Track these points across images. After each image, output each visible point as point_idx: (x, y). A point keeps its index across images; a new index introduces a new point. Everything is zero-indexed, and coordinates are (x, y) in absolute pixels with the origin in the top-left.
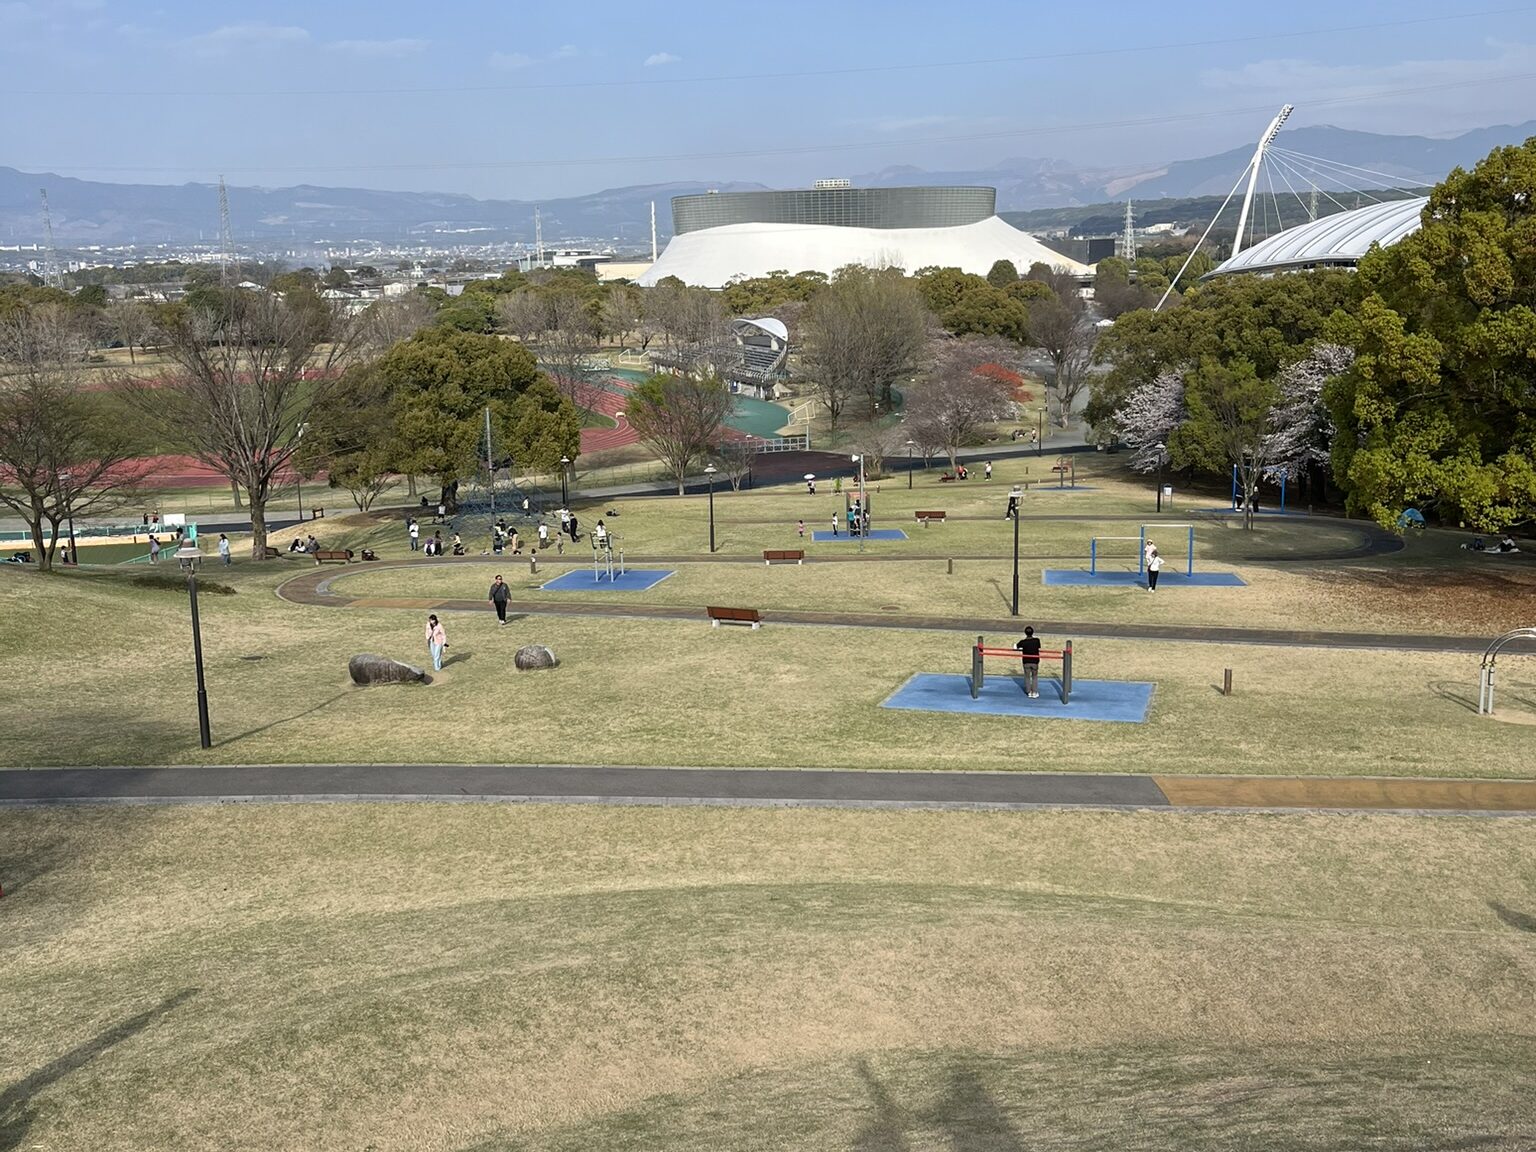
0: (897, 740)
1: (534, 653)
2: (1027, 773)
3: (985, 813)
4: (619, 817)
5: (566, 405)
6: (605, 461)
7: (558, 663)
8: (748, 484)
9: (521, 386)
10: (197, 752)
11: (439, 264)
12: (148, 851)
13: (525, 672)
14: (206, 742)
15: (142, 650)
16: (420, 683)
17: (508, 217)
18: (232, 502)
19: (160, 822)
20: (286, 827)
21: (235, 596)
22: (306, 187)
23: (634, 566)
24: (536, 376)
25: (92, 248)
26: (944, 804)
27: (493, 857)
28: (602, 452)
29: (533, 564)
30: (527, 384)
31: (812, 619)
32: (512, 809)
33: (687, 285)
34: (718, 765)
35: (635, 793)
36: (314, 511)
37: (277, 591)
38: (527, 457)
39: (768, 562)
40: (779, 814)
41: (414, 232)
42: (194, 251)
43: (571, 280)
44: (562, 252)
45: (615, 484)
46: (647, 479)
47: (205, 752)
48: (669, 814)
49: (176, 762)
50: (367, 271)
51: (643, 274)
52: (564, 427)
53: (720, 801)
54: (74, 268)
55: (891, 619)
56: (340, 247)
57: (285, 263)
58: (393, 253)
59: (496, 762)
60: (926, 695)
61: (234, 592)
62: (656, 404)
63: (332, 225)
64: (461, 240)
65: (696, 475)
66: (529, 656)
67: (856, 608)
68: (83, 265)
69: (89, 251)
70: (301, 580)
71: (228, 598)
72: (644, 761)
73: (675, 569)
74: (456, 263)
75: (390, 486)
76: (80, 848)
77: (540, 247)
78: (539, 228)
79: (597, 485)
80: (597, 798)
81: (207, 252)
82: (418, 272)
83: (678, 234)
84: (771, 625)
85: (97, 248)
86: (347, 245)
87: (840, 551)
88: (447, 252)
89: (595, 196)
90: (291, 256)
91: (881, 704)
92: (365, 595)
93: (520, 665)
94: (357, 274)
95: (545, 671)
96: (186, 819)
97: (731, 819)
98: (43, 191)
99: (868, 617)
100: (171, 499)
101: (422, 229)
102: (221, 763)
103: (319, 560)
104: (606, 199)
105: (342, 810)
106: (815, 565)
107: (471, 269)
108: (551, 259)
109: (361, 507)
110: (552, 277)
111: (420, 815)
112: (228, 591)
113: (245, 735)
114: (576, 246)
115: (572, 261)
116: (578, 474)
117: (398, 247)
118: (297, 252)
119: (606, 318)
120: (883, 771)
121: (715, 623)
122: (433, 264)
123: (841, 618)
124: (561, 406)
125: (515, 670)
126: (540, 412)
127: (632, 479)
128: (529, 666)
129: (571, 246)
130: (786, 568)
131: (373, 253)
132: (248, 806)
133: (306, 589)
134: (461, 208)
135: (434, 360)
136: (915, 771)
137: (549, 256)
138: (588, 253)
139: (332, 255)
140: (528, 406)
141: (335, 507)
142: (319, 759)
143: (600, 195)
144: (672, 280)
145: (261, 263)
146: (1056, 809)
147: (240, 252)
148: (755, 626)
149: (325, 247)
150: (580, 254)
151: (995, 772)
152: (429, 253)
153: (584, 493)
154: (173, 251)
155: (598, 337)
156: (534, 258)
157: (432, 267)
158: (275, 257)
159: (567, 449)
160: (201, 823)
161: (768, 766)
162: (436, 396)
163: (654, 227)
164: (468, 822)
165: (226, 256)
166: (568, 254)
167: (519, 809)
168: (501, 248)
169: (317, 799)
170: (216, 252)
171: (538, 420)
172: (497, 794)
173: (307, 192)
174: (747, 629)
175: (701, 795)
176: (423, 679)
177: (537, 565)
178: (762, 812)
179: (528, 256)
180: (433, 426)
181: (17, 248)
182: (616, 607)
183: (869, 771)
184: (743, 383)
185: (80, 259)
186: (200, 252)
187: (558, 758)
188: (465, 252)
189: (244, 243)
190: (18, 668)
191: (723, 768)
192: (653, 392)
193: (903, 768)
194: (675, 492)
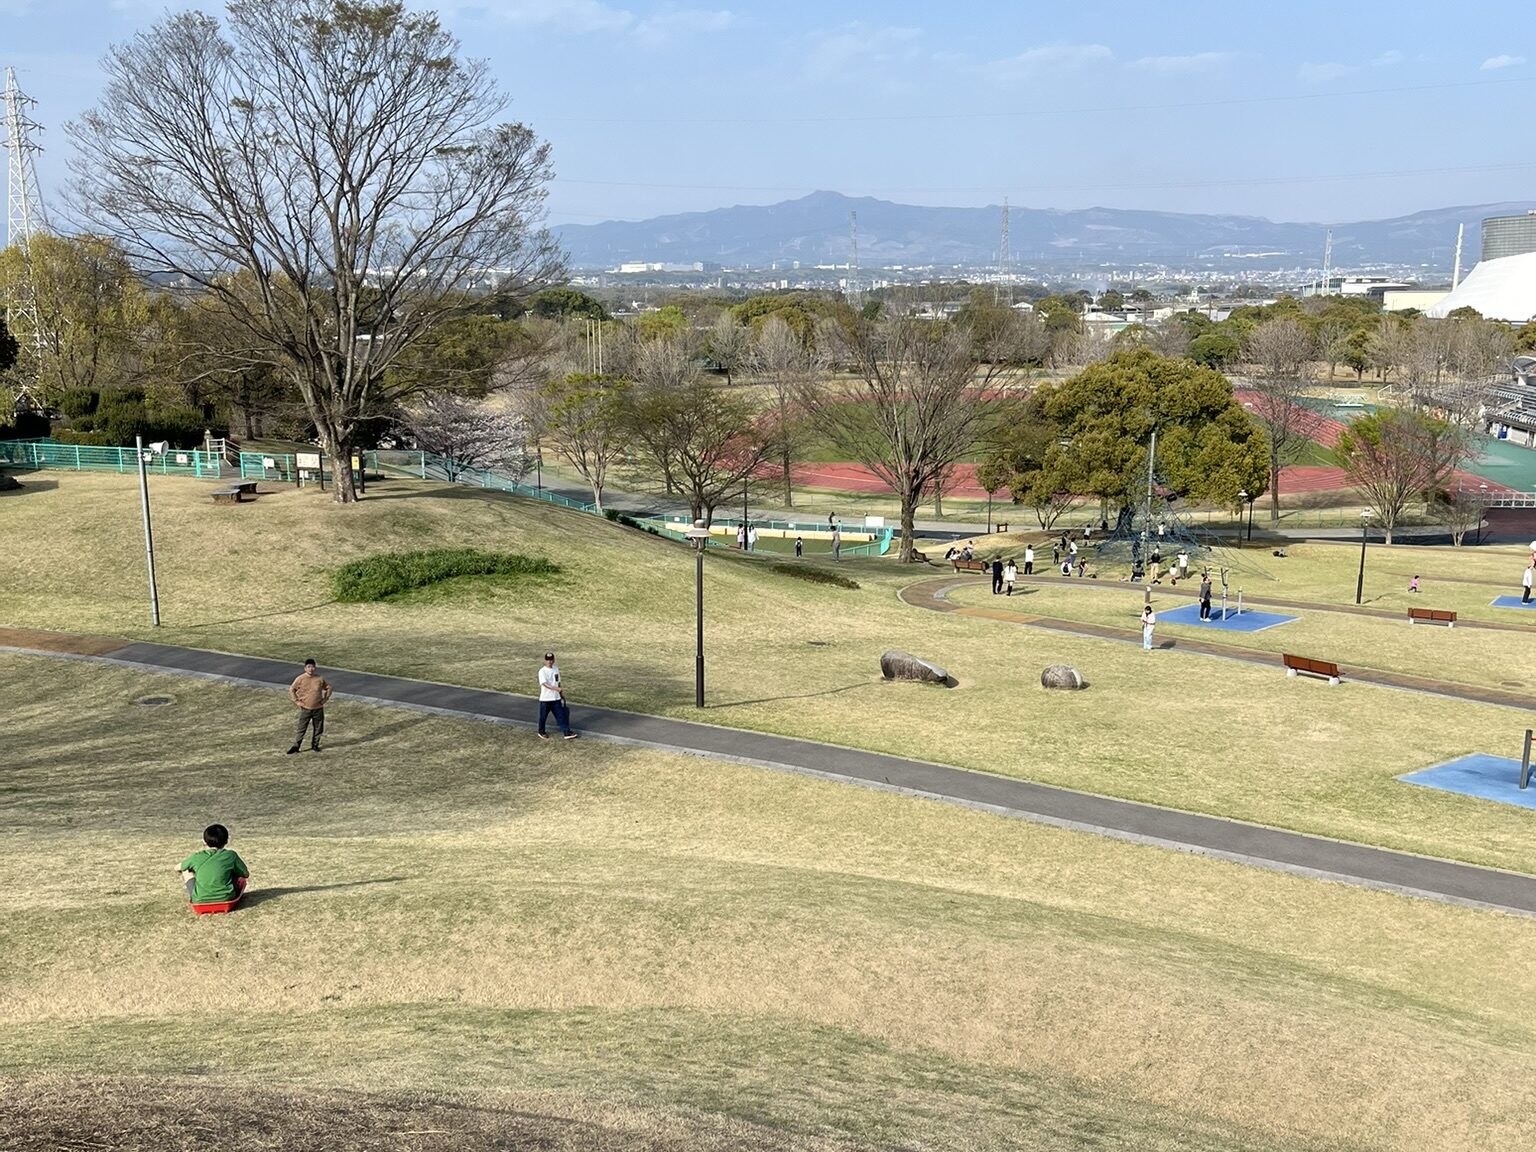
0: (1383, 814)
1: (1060, 673)
2: (1493, 869)
3: (1408, 901)
4: (1012, 830)
5: (1256, 436)
6: (1321, 502)
7: (1084, 686)
8: (1472, 540)
9: (1211, 413)
10: (693, 709)
11: (1220, 289)
12: (605, 781)
13: (1048, 690)
14: (701, 703)
15: (730, 623)
16: (942, 685)
17: (1302, 241)
18: (933, 511)
19: (627, 760)
20: (720, 782)
21: (857, 591)
22: (1098, 209)
23: (1256, 607)
24: (1228, 404)
25: (895, 268)
26: (1366, 882)
27: (872, 840)
28: (1321, 492)
29: (1148, 594)
30: (1217, 412)
31: (1411, 684)
32: (917, 804)
33: (1485, 317)
34: (1147, 801)
35: (1042, 810)
36: (998, 526)
37: (899, 592)
38: (1203, 488)
39: (1412, 620)
40: (1175, 858)
41: (1201, 256)
42: (986, 272)
43: (1348, 309)
44: (1354, 278)
45: (1321, 527)
46: (1360, 524)
47: (696, 710)
48: (1064, 833)
49: (669, 715)
50: (1142, 295)
51: (1434, 305)
52: (1248, 460)
53: (1124, 834)
54: (875, 286)
55: (1505, 695)
56: (1124, 270)
57: (1069, 286)
58: (1177, 277)
59: (932, 761)
60: (1465, 775)
61: (858, 587)
62: (1370, 445)
63: (1120, 247)
64: (1251, 265)
65: (1418, 525)
66: (1058, 675)
67: (1471, 679)
68: (885, 284)
69: (892, 270)
70: (928, 584)
71: (851, 591)
72: (1075, 784)
73: (1301, 615)
74: (1239, 289)
75: (1074, 508)
76: (556, 770)
77: (1327, 275)
78: (1328, 252)
79: (1301, 526)
80: (1004, 809)
81: (996, 273)
82: (1194, 296)
83: (1484, 260)
84: (1352, 682)
85: (900, 267)
86: (1130, 268)
87: (1507, 619)
88: (1233, 278)
89: (1409, 217)
90: (1075, 278)
91: (1400, 777)
92: (973, 604)
93: (1045, 683)
94: (1132, 297)
95: (1067, 692)
96: (648, 761)
97: (1124, 851)
98: (854, 214)
99: (1478, 690)
100: (885, 504)
101: (1208, 253)
102: (704, 721)
103: (958, 568)
104: (1420, 222)
105: (774, 775)
106: (1464, 630)
107: (1252, 296)
108: (1339, 286)
109: (1044, 525)
110: (1329, 305)
111: (835, 793)
112: (852, 586)
113: (744, 703)
114: (1370, 272)
115: (1363, 289)
116: (1281, 513)
117: (1183, 271)
118: (1082, 274)
119: (1369, 349)
120: (1323, 838)
121: (1291, 672)
122: (1214, 290)
123: (1444, 687)
124: (1250, 438)
125: (1040, 687)
126: (1225, 442)
127: (1342, 523)
128: (1053, 685)
129: (1363, 273)
130: (1430, 629)
131: (1156, 277)
132: (704, 759)
133: (925, 593)
134: (1255, 231)
135: (1123, 383)
136: (1358, 844)
137: (1337, 283)
138: (1383, 281)
139: (1115, 278)
140: (1213, 434)
141: (1026, 524)
142: (783, 731)
143: (1413, 217)
144: (1468, 312)
145: (1045, 285)
146: (1500, 910)
147: (1027, 273)
148: (1333, 681)
149: (1110, 270)
150: (1373, 281)
151: (1453, 862)
152: (1214, 278)
153: (1283, 533)
154: (967, 272)
155: (1360, 371)
156: (1319, 285)
157: (1212, 294)
158: (1059, 279)
159: (1249, 483)
160: (657, 767)
161: (1198, 811)
162: (1119, 419)
163: (1459, 251)
164: (871, 807)
165: (1013, 277)
166: (1359, 281)
167: (924, 806)
168: (1292, 274)
169: (760, 764)
170: (1005, 273)
171: (1221, 450)
172: (914, 788)
173: (1101, 215)
174: (1322, 682)
175: (1107, 825)
176: (946, 681)
177: (1152, 594)
178: (1160, 852)
179: (1314, 283)
180: (1110, 450)
181: (832, 267)
182: (1203, 644)
183: (1305, 835)
184: (1514, 428)
185: (883, 277)
186: (990, 272)
187: (993, 767)
188: (1251, 277)
189: (1033, 264)
190: (622, 624)
191: (1149, 805)
192: (1369, 430)
193: (1346, 838)
194: (1382, 541)
